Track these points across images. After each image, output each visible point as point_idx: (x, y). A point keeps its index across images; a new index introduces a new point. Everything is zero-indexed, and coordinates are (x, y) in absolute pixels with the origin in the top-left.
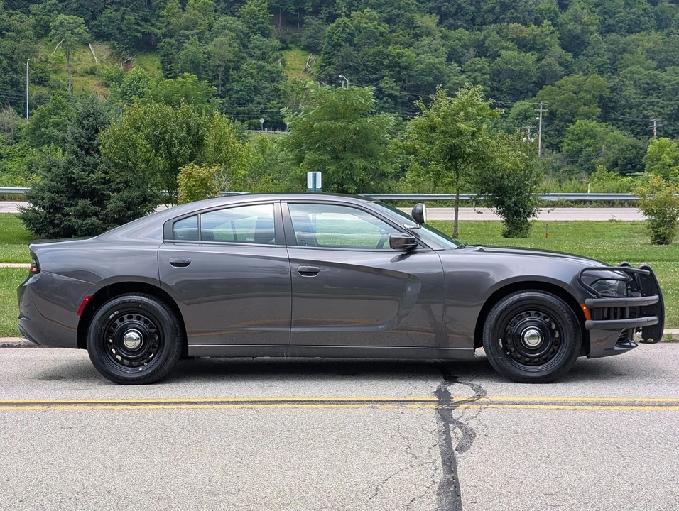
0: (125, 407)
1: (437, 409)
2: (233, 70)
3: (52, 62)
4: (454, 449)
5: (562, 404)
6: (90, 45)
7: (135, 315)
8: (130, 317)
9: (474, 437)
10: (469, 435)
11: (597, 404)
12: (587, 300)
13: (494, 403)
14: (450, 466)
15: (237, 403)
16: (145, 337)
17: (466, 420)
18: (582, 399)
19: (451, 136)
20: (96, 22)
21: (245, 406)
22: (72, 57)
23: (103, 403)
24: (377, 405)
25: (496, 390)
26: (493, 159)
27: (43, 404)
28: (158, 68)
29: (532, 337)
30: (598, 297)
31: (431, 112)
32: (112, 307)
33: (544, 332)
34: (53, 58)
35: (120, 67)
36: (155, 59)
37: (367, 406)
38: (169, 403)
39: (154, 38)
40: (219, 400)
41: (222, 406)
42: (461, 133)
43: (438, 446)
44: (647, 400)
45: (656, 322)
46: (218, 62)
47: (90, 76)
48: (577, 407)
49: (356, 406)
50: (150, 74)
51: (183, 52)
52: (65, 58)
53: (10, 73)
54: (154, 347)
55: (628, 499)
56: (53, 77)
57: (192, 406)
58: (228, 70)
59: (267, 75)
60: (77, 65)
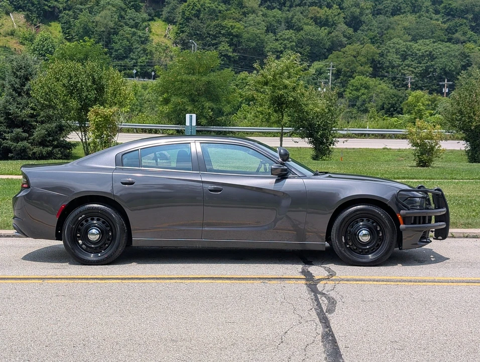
0: (96, 281)
1: (306, 284)
2: (113, 34)
4: (325, 311)
5: (387, 281)
6: (10, 14)
7: (96, 218)
8: (93, 219)
9: (336, 303)
10: (332, 302)
11: (410, 281)
12: (402, 211)
13: (343, 280)
14: (325, 323)
15: (171, 279)
16: (102, 232)
17: (328, 291)
18: (400, 278)
19: (279, 89)
21: (177, 281)
23: (79, 279)
24: (266, 281)
25: (342, 271)
26: (306, 105)
27: (39, 279)
28: (60, 32)
29: (364, 236)
30: (409, 210)
31: (265, 72)
32: (81, 212)
33: (372, 232)
35: (32, 30)
36: (58, 25)
37: (259, 282)
38: (125, 279)
39: (57, 10)
40: (158, 277)
41: (161, 281)
42: (286, 87)
43: (313, 309)
44: (443, 278)
45: (444, 226)
46: (103, 29)
48: (398, 283)
49: (252, 281)
50: (54, 36)
51: (78, 21)
54: (108, 240)
55: (445, 345)
57: (141, 281)
58: (110, 35)
59: (138, 39)
60: (1, 28)
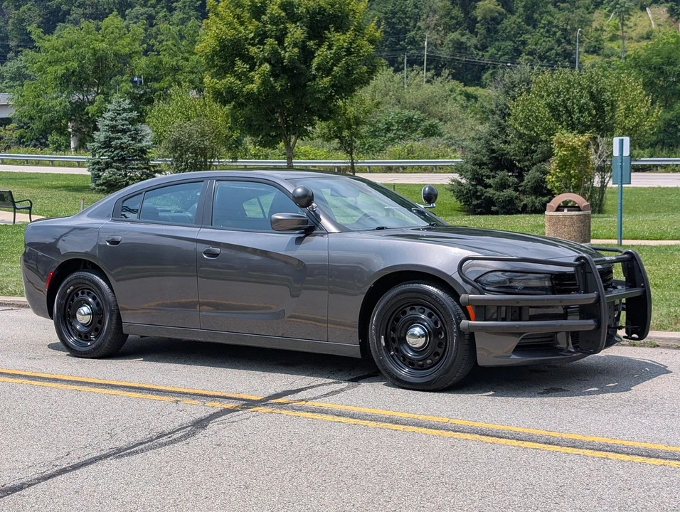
3: (608, 29)
6: (647, 9)
22: (626, 22)
34: (609, 26)
35: (678, 29)
47: (646, 41)
52: (620, 24)
53: (563, 45)
56: (608, 45)
60: (633, 31)
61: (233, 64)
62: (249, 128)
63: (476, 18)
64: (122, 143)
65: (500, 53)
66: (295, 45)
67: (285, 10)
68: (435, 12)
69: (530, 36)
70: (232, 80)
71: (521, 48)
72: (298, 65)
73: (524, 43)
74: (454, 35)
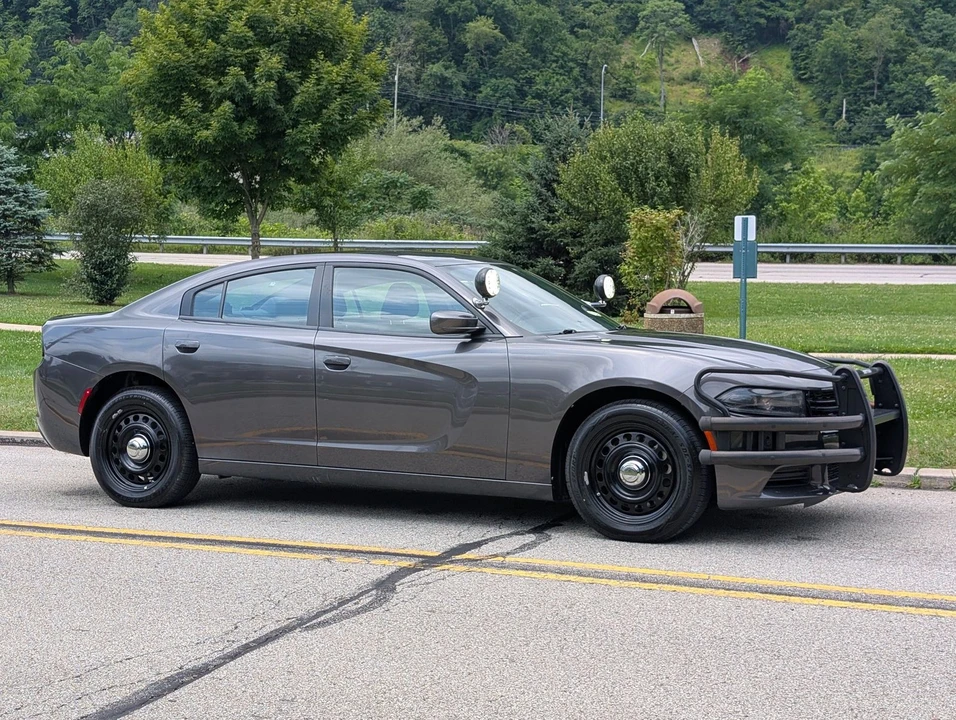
2: (895, 63)
3: (641, 67)
6: (693, 40)
20: (703, 7)
22: (666, 57)
28: (788, 67)
34: (643, 62)
35: (734, 68)
36: (784, 54)
39: (783, 24)
46: (873, 54)
47: (692, 84)
50: (776, 76)
51: (823, 42)
52: (657, 60)
53: (583, 85)
56: (641, 87)
58: (887, 64)
59: (948, 68)
60: (674, 69)
61: (180, 102)
62: (198, 192)
63: (465, 45)
64: (7, 210)
65: (497, 95)
66: (269, 78)
67: (252, 28)
68: (409, 34)
69: (537, 73)
70: (178, 122)
71: (526, 88)
72: (273, 104)
73: (530, 81)
74: (436, 68)
